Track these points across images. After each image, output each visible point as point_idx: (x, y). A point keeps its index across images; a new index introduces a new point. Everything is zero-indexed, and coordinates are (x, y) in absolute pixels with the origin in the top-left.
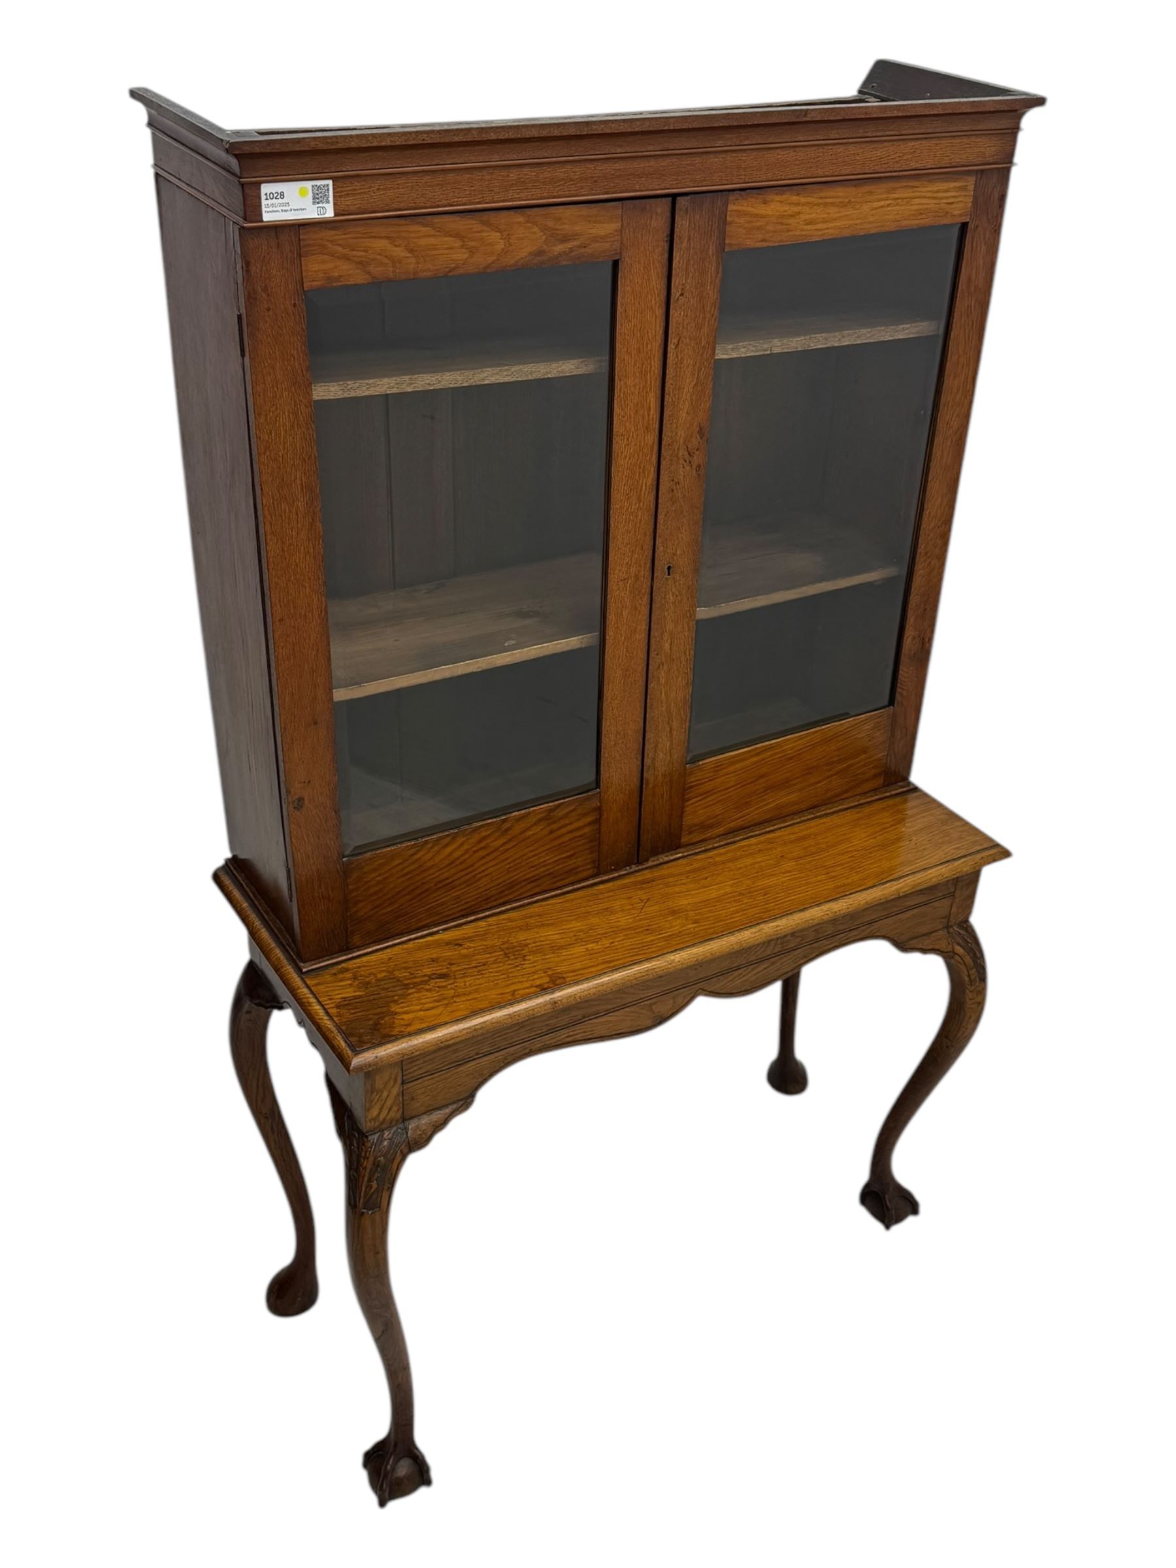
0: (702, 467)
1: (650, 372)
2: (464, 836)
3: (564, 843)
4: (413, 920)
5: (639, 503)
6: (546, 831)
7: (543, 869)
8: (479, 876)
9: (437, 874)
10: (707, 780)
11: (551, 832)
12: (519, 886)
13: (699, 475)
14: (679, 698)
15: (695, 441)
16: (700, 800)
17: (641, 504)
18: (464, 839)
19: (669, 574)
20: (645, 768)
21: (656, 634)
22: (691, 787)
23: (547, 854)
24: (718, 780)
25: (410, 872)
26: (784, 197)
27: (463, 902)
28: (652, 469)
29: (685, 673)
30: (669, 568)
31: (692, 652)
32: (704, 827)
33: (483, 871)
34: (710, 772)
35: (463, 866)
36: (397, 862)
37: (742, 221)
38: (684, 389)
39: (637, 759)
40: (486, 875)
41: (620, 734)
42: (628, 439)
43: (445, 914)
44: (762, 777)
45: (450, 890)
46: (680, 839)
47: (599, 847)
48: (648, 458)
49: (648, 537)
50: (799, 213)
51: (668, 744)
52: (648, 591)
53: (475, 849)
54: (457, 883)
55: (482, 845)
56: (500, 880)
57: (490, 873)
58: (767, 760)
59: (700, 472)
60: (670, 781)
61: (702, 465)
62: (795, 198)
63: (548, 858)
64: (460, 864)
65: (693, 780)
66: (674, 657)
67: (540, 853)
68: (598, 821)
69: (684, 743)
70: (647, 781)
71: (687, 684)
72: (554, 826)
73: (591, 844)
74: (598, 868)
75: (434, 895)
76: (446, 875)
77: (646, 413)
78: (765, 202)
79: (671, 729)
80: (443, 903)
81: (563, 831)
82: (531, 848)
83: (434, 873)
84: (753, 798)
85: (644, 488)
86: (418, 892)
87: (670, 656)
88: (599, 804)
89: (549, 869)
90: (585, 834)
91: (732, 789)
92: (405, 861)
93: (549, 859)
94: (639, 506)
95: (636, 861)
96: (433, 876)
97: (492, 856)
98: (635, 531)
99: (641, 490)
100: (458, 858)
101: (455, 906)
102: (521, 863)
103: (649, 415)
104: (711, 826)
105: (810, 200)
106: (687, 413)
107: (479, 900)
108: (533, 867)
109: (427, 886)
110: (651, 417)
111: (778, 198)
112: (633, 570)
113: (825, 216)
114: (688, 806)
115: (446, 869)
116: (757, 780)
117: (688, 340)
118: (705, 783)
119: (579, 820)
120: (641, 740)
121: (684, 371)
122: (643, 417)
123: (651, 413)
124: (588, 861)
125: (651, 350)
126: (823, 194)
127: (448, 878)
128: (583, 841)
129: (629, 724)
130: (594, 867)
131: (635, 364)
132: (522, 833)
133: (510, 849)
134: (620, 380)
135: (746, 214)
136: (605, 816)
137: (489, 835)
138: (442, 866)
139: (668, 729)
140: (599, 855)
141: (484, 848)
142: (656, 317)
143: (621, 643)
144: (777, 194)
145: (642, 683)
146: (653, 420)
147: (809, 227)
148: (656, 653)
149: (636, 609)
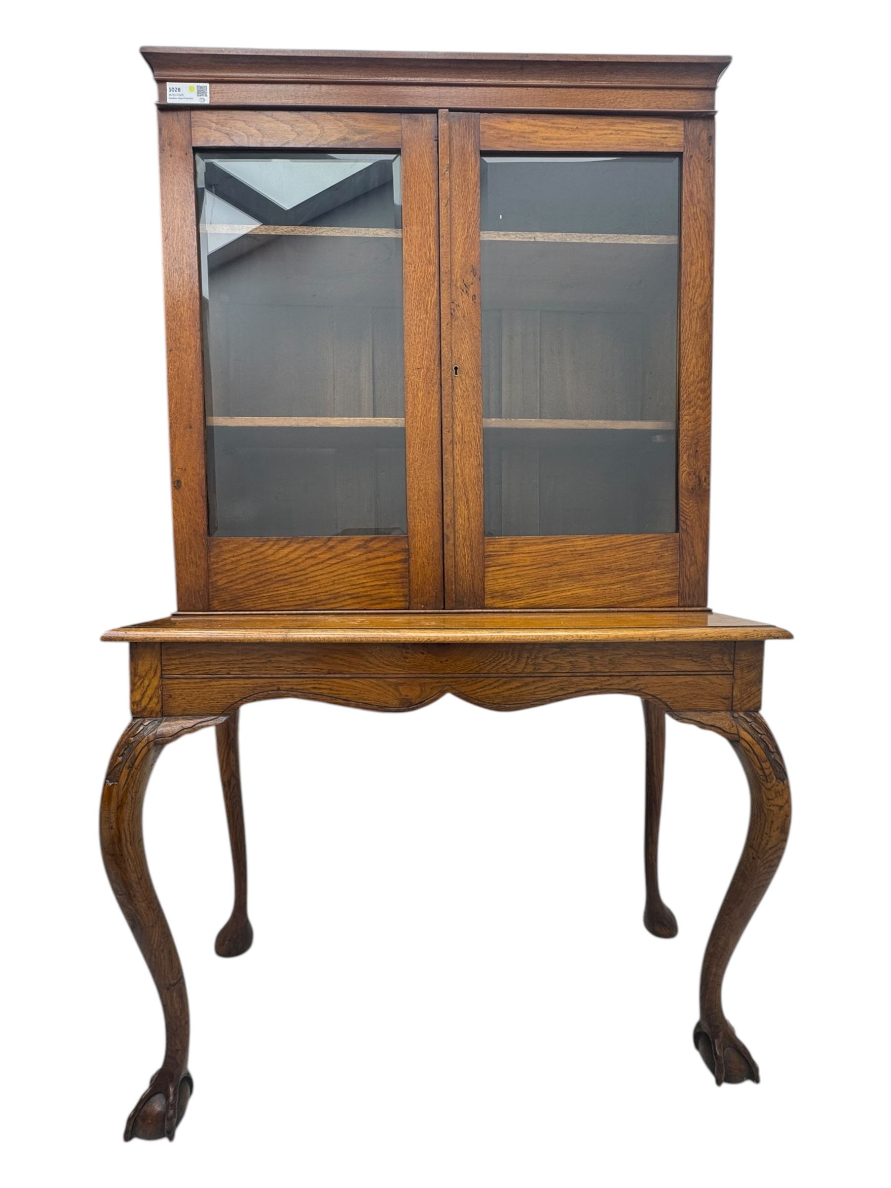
0: (477, 297)
1: (429, 224)
2: (298, 543)
3: (379, 571)
4: (259, 602)
5: (427, 314)
6: (363, 558)
7: (362, 590)
8: (309, 580)
9: (277, 568)
10: (504, 553)
11: (368, 560)
12: (343, 598)
13: (475, 302)
14: (473, 475)
15: (470, 279)
16: (499, 570)
17: (428, 315)
18: (298, 545)
19: (456, 374)
20: (445, 525)
21: (447, 415)
22: (490, 556)
23: (365, 577)
24: (515, 556)
25: (256, 561)
26: (523, 120)
27: (297, 598)
28: (435, 291)
29: (476, 456)
30: (456, 368)
31: (481, 440)
32: (504, 595)
33: (313, 577)
34: (506, 547)
35: (298, 568)
36: (246, 550)
37: (492, 132)
38: (457, 239)
39: (438, 516)
40: (316, 581)
41: (422, 491)
42: (414, 267)
43: (283, 604)
44: (556, 564)
45: (287, 585)
46: (484, 600)
47: (409, 584)
48: (431, 283)
49: (435, 340)
50: (537, 132)
51: (466, 512)
52: (438, 381)
53: (306, 556)
54: (293, 580)
55: (313, 554)
56: (327, 589)
57: (319, 580)
58: (560, 550)
59: (476, 301)
60: (470, 545)
61: (477, 295)
62: (532, 121)
63: (365, 581)
64: (296, 565)
65: (492, 550)
66: (466, 440)
67: (360, 575)
68: (406, 561)
69: (480, 515)
70: (448, 537)
71: (479, 465)
72: (371, 555)
73: (402, 579)
74: (410, 603)
75: (275, 585)
76: (284, 571)
77: (428, 252)
78: (509, 122)
79: (468, 500)
80: (283, 595)
81: (378, 561)
82: (351, 569)
83: (274, 567)
84: (549, 582)
85: (429, 304)
86: (263, 579)
87: (462, 438)
88: (407, 546)
89: (367, 591)
90: (397, 569)
91: (529, 568)
92: (253, 550)
93: (367, 582)
94: (426, 317)
95: (442, 607)
96: (275, 569)
97: (320, 566)
98: (425, 334)
99: (427, 306)
100: (293, 560)
101: (292, 599)
102: (343, 579)
103: (430, 253)
104: (511, 597)
105: (545, 124)
106: (461, 256)
107: (310, 600)
108: (353, 585)
109: (269, 576)
110: (431, 255)
111: (519, 120)
112: (425, 363)
113: (559, 135)
114: (488, 572)
115: (285, 567)
116: (551, 566)
117: (457, 206)
118: (503, 555)
119: (391, 555)
120: (441, 501)
121: (456, 227)
122: (426, 253)
123: (432, 252)
124: (401, 594)
125: (429, 209)
126: (556, 121)
127: (285, 575)
128: (395, 575)
129: (429, 485)
130: (406, 601)
131: (417, 217)
132: (344, 553)
133: (335, 564)
134: (406, 226)
135: (495, 128)
136: (413, 559)
137: (317, 548)
138: (281, 563)
139: (465, 500)
140: (409, 591)
141: (312, 557)
142: (431, 188)
143: (418, 418)
144: (517, 117)
145: (437, 454)
146: (433, 256)
147: (546, 141)
148: (447, 430)
149: (429, 393)
